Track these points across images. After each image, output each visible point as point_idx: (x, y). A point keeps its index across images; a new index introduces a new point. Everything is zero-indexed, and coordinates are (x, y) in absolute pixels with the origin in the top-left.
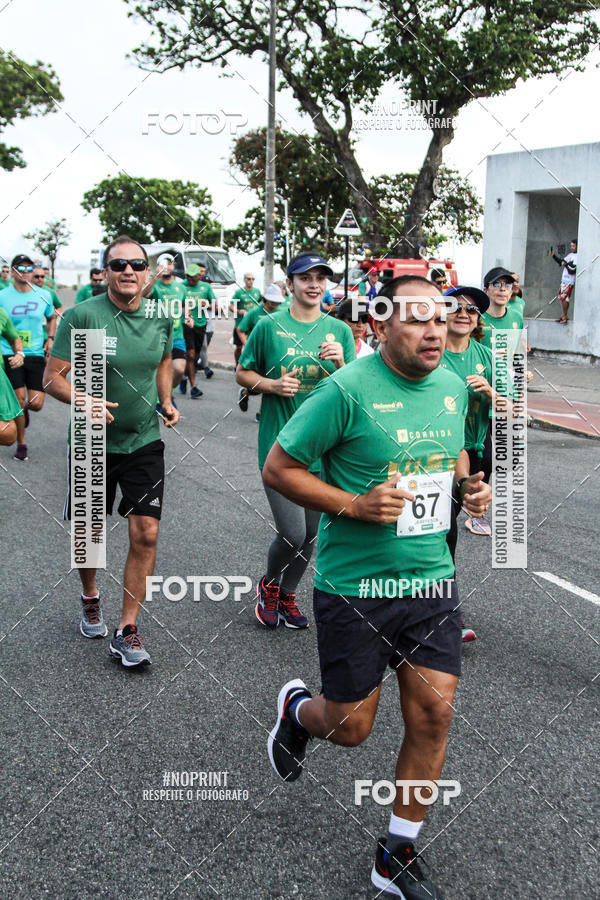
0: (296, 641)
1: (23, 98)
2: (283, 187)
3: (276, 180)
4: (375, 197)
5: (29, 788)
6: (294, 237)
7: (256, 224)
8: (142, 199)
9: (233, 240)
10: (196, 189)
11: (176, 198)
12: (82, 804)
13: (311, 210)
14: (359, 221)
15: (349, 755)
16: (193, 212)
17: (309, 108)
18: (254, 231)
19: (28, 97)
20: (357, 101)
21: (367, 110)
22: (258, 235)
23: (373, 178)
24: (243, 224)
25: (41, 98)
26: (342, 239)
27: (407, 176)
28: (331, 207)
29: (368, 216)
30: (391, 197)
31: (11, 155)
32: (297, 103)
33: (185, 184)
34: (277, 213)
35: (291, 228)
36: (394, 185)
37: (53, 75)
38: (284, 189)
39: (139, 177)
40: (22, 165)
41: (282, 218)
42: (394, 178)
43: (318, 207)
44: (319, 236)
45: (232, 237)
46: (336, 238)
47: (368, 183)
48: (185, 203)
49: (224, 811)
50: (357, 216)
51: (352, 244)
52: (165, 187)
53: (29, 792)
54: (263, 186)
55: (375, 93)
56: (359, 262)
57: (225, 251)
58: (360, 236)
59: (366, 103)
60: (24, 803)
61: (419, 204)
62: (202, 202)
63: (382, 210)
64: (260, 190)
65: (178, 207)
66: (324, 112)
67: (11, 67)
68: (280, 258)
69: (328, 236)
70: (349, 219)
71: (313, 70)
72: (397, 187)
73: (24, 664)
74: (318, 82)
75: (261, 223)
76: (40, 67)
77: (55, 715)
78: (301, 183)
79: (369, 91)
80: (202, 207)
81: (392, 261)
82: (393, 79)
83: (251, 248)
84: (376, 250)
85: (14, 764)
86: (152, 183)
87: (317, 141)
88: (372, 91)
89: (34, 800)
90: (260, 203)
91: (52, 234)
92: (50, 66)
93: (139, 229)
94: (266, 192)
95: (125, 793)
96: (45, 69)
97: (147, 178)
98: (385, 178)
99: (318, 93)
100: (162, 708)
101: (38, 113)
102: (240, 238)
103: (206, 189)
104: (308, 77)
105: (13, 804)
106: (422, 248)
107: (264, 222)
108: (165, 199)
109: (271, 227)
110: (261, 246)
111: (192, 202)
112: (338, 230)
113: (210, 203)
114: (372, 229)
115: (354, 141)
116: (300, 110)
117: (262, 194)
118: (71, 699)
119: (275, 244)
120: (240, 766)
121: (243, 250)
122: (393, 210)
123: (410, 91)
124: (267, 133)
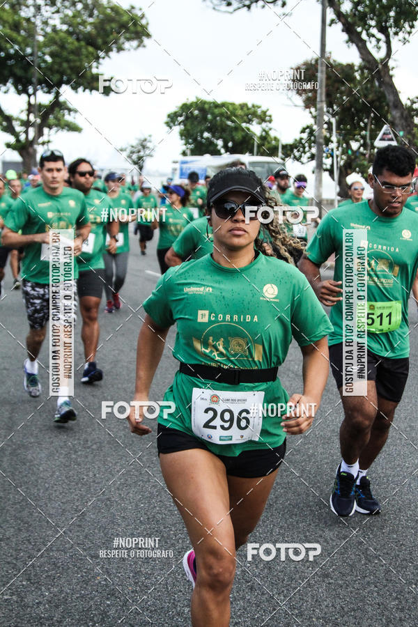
1: (119, 36)
2: (332, 107)
3: (326, 101)
4: (410, 115)
5: (108, 602)
6: (340, 149)
7: (309, 138)
8: (215, 118)
9: (289, 152)
10: (259, 110)
11: (242, 117)
13: (356, 127)
14: (396, 136)
16: (256, 129)
17: (355, 40)
18: (307, 145)
19: (123, 35)
20: (396, 34)
21: (405, 41)
22: (310, 147)
23: (409, 99)
24: (298, 139)
25: (133, 35)
28: (372, 124)
29: (404, 130)
32: (345, 36)
33: (250, 106)
34: (326, 129)
35: (338, 142)
38: (333, 109)
39: (212, 100)
41: (331, 134)
43: (361, 123)
44: (362, 148)
45: (288, 150)
47: (404, 103)
48: (249, 121)
50: (394, 131)
52: (234, 109)
53: (108, 606)
54: (315, 106)
55: (412, 27)
57: (282, 161)
59: (404, 35)
60: (104, 614)
62: (264, 121)
63: (416, 125)
64: (313, 110)
66: (368, 44)
67: (109, 11)
68: (328, 167)
69: (369, 148)
70: (387, 134)
71: (359, 8)
73: (108, 499)
74: (362, 19)
75: (312, 138)
76: (133, 11)
78: (347, 104)
79: (406, 25)
80: (264, 125)
83: (305, 158)
85: (97, 582)
86: (223, 105)
87: (361, 68)
88: (409, 25)
89: (112, 612)
90: (312, 121)
91: (140, 147)
92: (141, 9)
93: (211, 143)
94: (317, 112)
95: (187, 610)
96: (136, 11)
97: (219, 101)
99: (363, 27)
101: (131, 48)
102: (295, 151)
103: (268, 110)
104: (355, 15)
105: (95, 615)
107: (315, 137)
108: (233, 118)
109: (321, 141)
110: (312, 157)
111: (255, 121)
112: (377, 143)
115: (393, 68)
116: (347, 42)
117: (314, 113)
118: (145, 529)
119: (325, 155)
120: (283, 592)
121: (298, 160)
124: (319, 62)
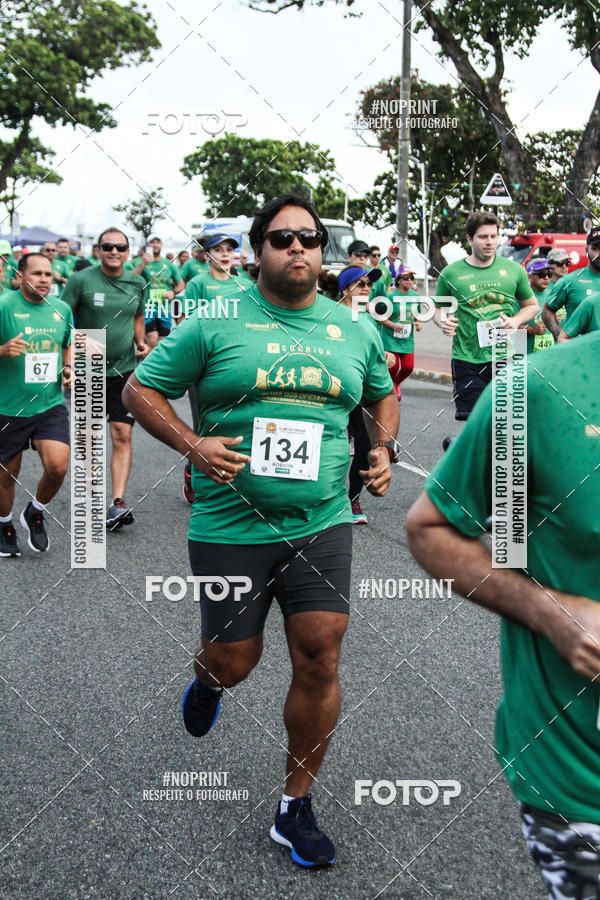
0: (427, 689)
1: (113, 45)
2: (420, 148)
3: (411, 140)
4: (530, 159)
5: (108, 856)
6: (432, 207)
7: (387, 192)
8: (253, 163)
9: (359, 212)
10: (316, 152)
11: (292, 162)
12: (169, 876)
13: (454, 176)
14: (511, 189)
15: (487, 827)
16: (312, 178)
17: (452, 52)
18: (384, 201)
19: (120, 44)
20: (510, 43)
21: (522, 54)
22: (389, 206)
23: (528, 136)
24: (372, 193)
25: (135, 44)
26: (490, 210)
27: (570, 133)
28: (477, 172)
29: (522, 181)
30: (550, 158)
31: (99, 113)
32: (437, 47)
33: (303, 145)
34: (411, 179)
35: (429, 197)
36: (554, 144)
37: (149, 16)
38: (421, 151)
39: (248, 138)
40: (112, 124)
41: (418, 186)
42: (554, 135)
43: (461, 171)
44: (462, 207)
45: (358, 209)
46: (482, 209)
47: (522, 142)
48: (302, 168)
49: (337, 889)
50: (508, 183)
51: (502, 216)
52: (280, 150)
53: (108, 861)
54: (395, 146)
55: (532, 33)
56: (510, 237)
57: (349, 225)
58: (512, 206)
59: (521, 45)
60: (102, 873)
61: (584, 167)
62: (323, 167)
63: (539, 174)
64: (392, 152)
65: (294, 173)
66: (470, 58)
67: (99, 8)
68: (415, 233)
69: (473, 206)
70: (498, 186)
71: (457, 6)
72: (557, 147)
73: (106, 709)
74: (463, 21)
75: (392, 192)
76: (134, 9)
77: (140, 770)
78: (441, 143)
79: (524, 31)
80: (323, 173)
81: (549, 236)
82: (554, 16)
83: (381, 222)
84: (531, 222)
85: (91, 827)
86: (264, 145)
87: (461, 93)
88: (528, 31)
89: (113, 870)
90: (391, 168)
91: (146, 205)
92: (145, 7)
93: (248, 199)
94: (399, 155)
95: (219, 865)
96: (139, 10)
97: (259, 138)
98: (543, 136)
99: (463, 34)
100: (265, 765)
101: (131, 63)
102: (368, 210)
103: (328, 151)
104: (451, 16)
105: (89, 874)
106: (586, 220)
107: (396, 189)
108: (279, 163)
109: (405, 196)
110: (392, 219)
111: (311, 167)
112: (485, 199)
113: (332, 168)
114: (526, 198)
115: (506, 92)
116: (440, 55)
117: (394, 157)
118: (159, 752)
119: (410, 216)
120: (356, 836)
121: (371, 223)
122: (553, 175)
123: (574, 29)
124: (401, 83)
